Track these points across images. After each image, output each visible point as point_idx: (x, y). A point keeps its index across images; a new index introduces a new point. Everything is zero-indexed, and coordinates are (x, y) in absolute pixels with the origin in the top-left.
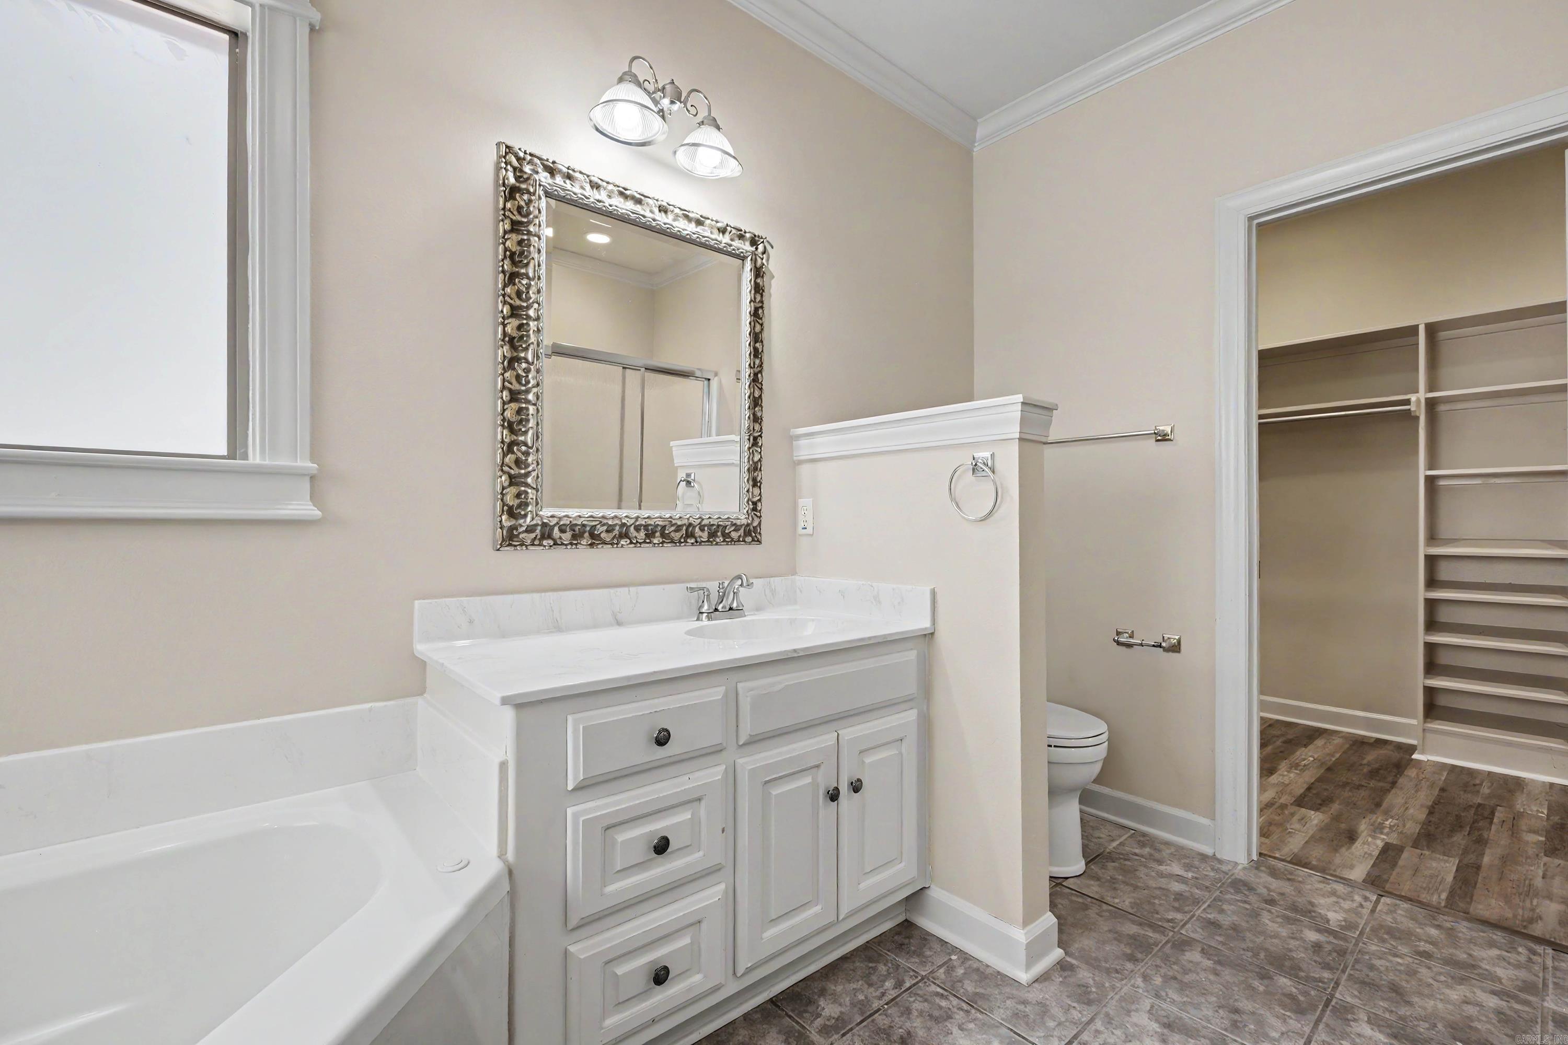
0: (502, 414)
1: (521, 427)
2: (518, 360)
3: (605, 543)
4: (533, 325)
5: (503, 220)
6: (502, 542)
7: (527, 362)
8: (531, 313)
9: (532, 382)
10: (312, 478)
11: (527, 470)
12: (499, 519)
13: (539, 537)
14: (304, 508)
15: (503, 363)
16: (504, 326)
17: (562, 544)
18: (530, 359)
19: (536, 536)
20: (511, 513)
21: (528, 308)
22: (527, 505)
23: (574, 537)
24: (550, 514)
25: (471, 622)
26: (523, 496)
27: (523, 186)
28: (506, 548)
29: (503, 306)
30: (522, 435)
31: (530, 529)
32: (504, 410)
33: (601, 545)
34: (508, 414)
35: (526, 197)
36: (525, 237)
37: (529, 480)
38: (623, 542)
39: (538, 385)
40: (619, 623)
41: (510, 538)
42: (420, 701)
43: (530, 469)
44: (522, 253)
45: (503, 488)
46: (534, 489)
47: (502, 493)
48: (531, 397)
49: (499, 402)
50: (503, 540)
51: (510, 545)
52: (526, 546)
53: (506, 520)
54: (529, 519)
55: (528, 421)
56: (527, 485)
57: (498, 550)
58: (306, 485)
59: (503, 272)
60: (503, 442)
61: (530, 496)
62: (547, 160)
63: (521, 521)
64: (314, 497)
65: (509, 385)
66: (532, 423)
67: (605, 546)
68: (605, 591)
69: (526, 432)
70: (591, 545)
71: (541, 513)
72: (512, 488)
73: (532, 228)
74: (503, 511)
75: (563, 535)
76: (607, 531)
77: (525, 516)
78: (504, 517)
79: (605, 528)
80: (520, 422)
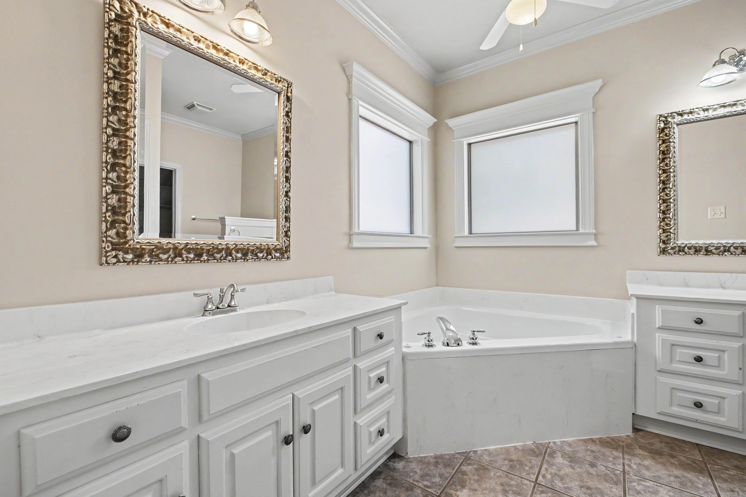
0: (660, 208)
1: (668, 212)
2: (666, 188)
3: (714, 254)
4: (672, 174)
5: (659, 141)
6: (660, 253)
7: (670, 188)
8: (671, 170)
9: (672, 195)
10: (595, 235)
11: (670, 227)
12: (659, 245)
13: (677, 251)
14: (593, 243)
15: (660, 191)
16: (660, 177)
17: (690, 254)
18: (671, 187)
19: (676, 251)
20: (664, 242)
21: (670, 169)
22: (670, 239)
23: (696, 251)
24: (681, 242)
25: (647, 279)
26: (669, 236)
27: (667, 126)
28: (662, 255)
29: (659, 171)
30: (668, 215)
31: (672, 248)
32: (660, 207)
33: (712, 255)
34: (662, 208)
35: (668, 130)
36: (668, 144)
37: (671, 231)
38: (726, 253)
39: (675, 195)
40: (723, 288)
41: (664, 251)
42: (628, 301)
43: (672, 226)
44: (667, 150)
45: (660, 234)
46: (673, 233)
47: (660, 236)
48: (671, 200)
49: (658, 204)
50: (660, 252)
51: (663, 254)
52: (671, 254)
53: (662, 245)
54: (671, 244)
55: (670, 209)
56: (670, 232)
57: (659, 255)
58: (593, 237)
59: (659, 159)
60: (660, 218)
61: (672, 236)
62: (679, 111)
63: (668, 245)
64: (596, 239)
65: (662, 198)
66: (672, 210)
67: (714, 255)
68: (716, 274)
69: (670, 214)
70: (706, 255)
71: (677, 242)
72: (664, 234)
73: (671, 140)
74: (660, 242)
75: (690, 251)
76: (716, 249)
77: (670, 243)
78: (661, 244)
79: (715, 248)
80: (668, 210)
